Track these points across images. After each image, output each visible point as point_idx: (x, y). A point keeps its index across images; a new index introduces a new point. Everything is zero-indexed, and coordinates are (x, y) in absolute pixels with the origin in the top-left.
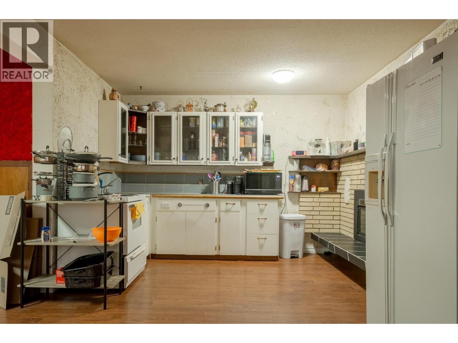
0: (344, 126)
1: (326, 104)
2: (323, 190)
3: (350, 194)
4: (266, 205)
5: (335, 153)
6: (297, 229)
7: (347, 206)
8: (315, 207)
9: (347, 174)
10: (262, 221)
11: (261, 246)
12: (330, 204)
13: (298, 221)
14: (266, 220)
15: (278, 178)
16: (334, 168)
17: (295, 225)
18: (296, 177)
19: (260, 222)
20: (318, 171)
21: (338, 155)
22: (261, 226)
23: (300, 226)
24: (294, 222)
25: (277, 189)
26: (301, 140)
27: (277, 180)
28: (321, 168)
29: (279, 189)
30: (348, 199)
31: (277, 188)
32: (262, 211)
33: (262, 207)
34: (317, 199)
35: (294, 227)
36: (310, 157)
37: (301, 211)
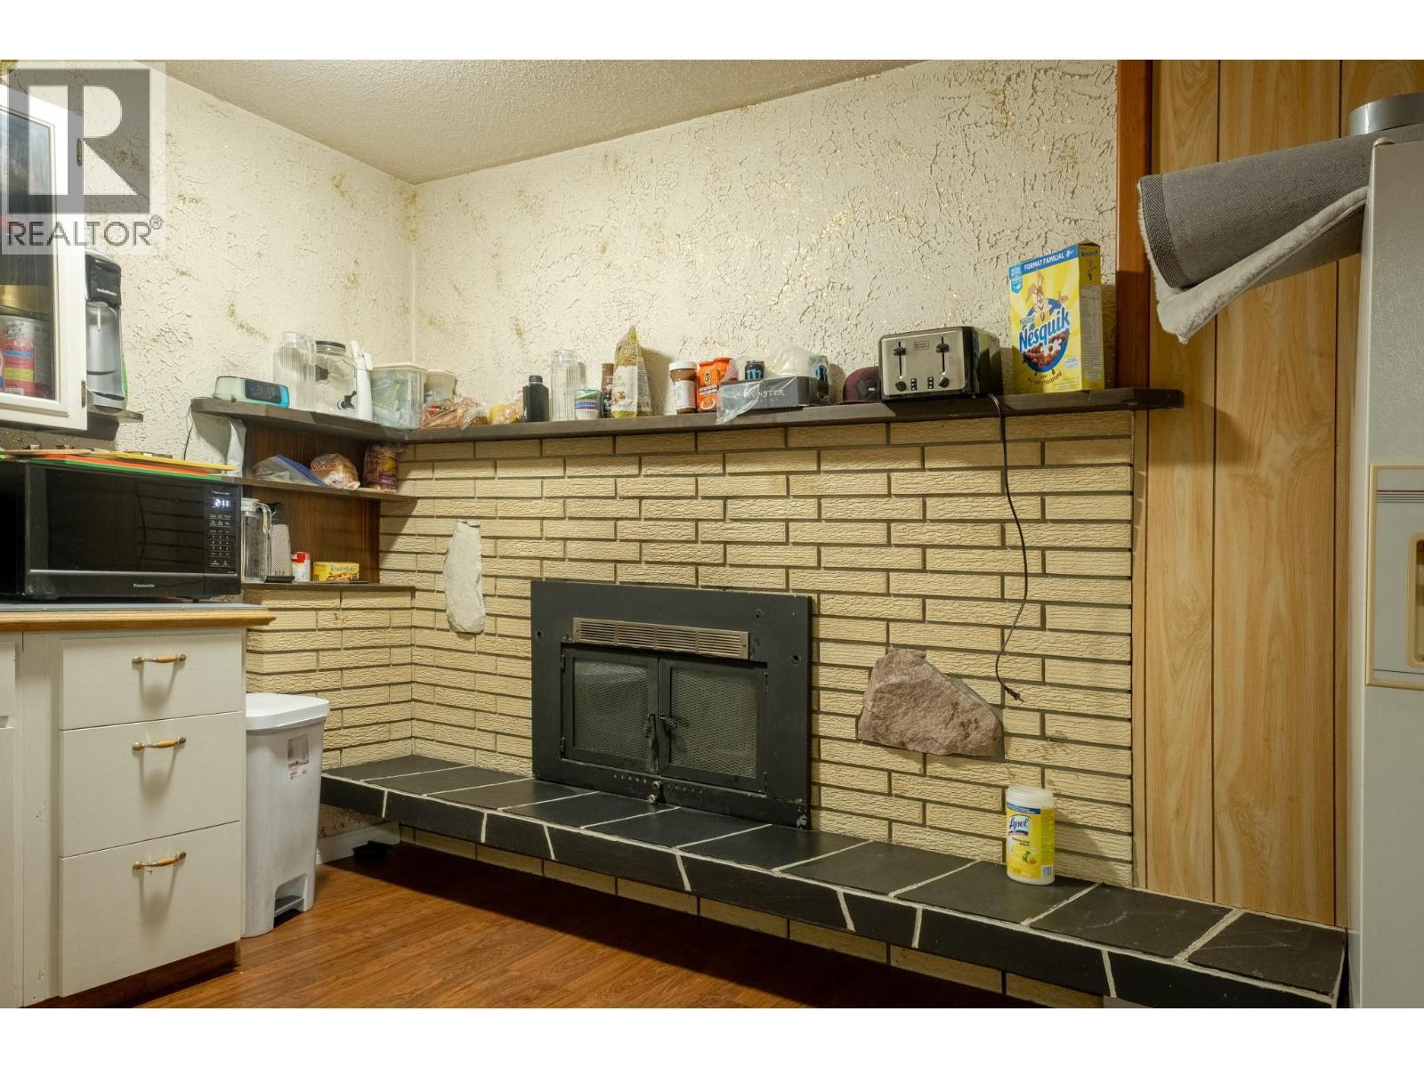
0: (407, 309)
1: (342, 193)
2: (340, 576)
3: (485, 595)
4: (180, 661)
5: (399, 417)
6: (300, 769)
7: (469, 645)
8: (326, 653)
9: (462, 512)
10: (157, 761)
11: (154, 913)
12: (378, 634)
13: (300, 733)
14: (182, 753)
15: (221, 511)
16: (383, 481)
17: (290, 754)
18: (243, 508)
19: (148, 769)
20: (327, 487)
21: (413, 426)
22: (154, 789)
23: (307, 753)
24: (285, 738)
25: (215, 570)
26: (250, 331)
27: (213, 523)
28: (340, 478)
29: (225, 570)
30: (477, 616)
31: (215, 563)
32: (154, 700)
33: (157, 675)
34: (330, 614)
35: (290, 766)
36: (310, 417)
37: (270, 678)
